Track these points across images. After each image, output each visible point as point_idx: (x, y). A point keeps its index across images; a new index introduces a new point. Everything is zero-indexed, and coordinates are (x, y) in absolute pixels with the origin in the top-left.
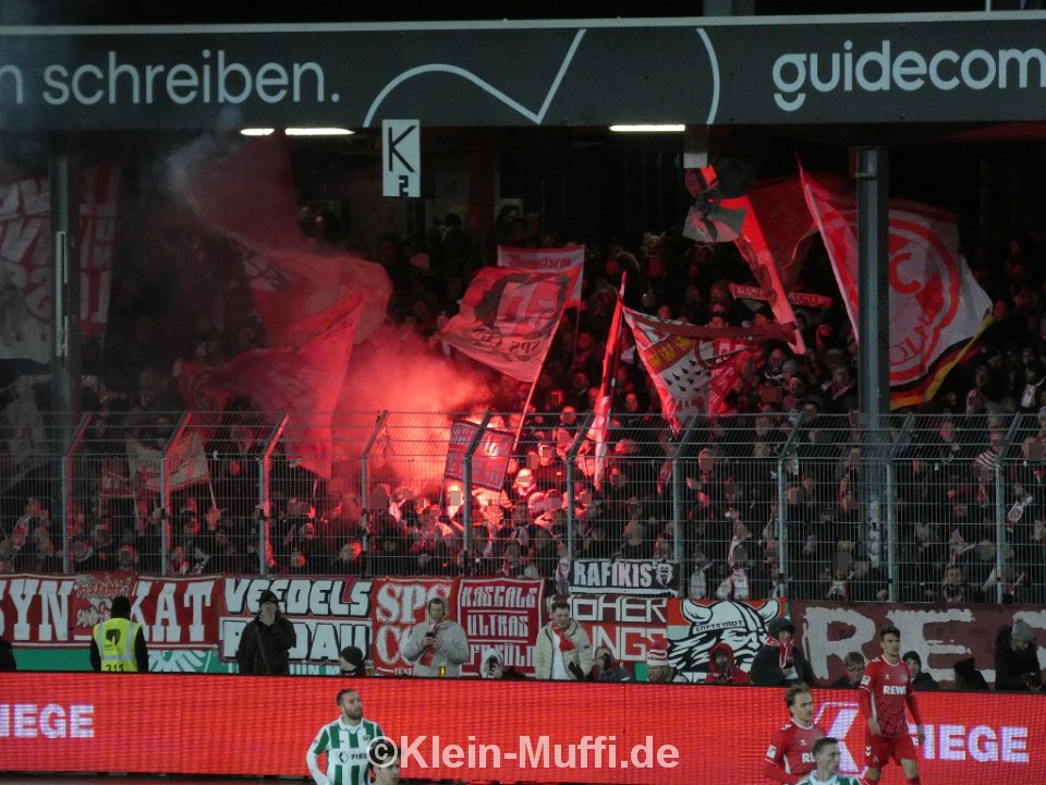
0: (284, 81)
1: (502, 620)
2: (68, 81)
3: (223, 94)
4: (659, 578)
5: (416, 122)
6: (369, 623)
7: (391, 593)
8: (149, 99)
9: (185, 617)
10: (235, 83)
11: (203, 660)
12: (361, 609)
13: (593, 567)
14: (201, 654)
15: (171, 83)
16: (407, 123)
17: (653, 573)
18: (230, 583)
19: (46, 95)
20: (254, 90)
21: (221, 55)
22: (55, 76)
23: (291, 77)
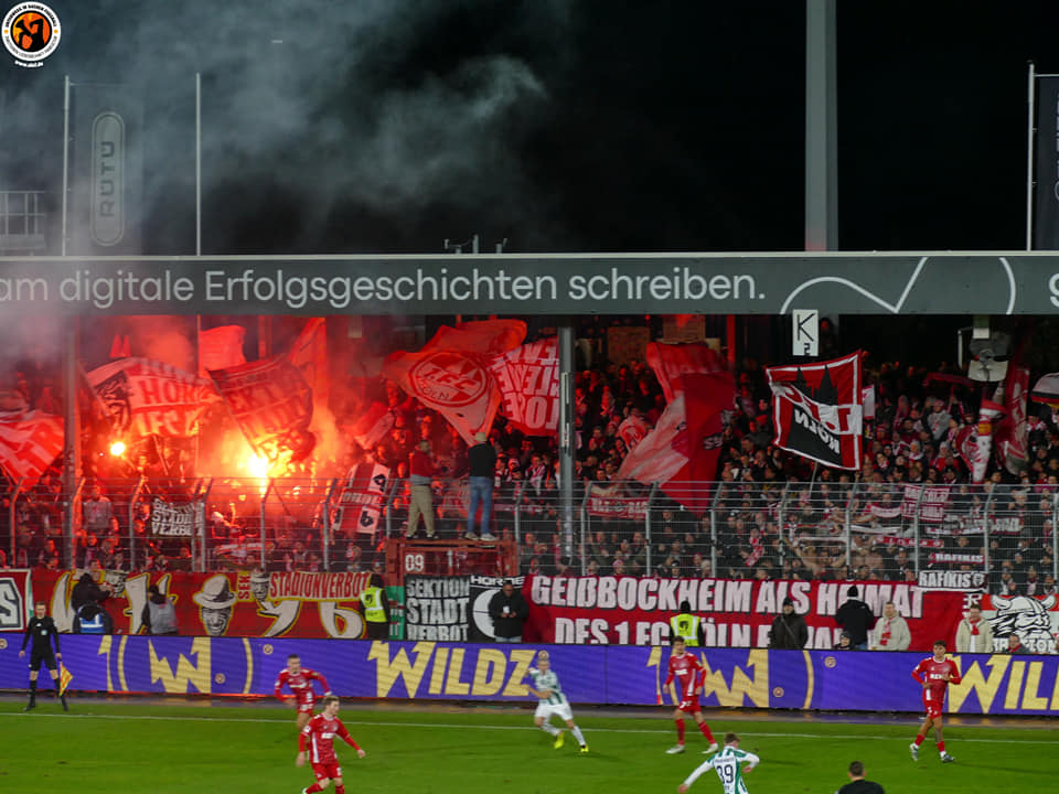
0: (728, 286)
2: (586, 286)
3: (688, 294)
4: (975, 583)
5: (816, 312)
8: (639, 297)
10: (695, 287)
13: (932, 575)
15: (653, 287)
16: (810, 312)
17: (971, 579)
19: (571, 294)
20: (708, 291)
21: (686, 270)
22: (577, 282)
23: (732, 283)
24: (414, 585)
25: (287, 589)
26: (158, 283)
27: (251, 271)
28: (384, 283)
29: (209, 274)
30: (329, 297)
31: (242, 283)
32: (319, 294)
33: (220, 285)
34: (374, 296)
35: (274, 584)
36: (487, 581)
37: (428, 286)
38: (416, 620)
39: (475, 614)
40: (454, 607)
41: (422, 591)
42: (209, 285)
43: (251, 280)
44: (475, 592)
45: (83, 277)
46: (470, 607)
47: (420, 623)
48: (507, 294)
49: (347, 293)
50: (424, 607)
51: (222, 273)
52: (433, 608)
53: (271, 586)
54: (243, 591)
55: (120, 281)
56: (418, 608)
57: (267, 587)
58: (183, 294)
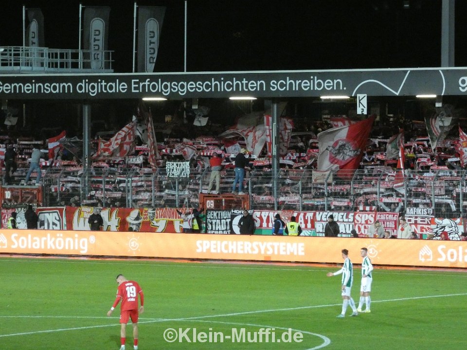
0: (332, 84)
1: (388, 223)
2: (277, 85)
3: (316, 88)
4: (429, 213)
5: (366, 95)
6: (353, 224)
7: (359, 216)
8: (297, 89)
9: (306, 222)
10: (319, 85)
11: (311, 233)
12: (351, 220)
13: (412, 209)
14: (310, 231)
15: (303, 85)
16: (363, 95)
17: (427, 211)
18: (317, 213)
19: (271, 88)
20: (324, 87)
21: (316, 77)
22: (273, 83)
23: (333, 83)
24: (210, 213)
25: (162, 215)
26: (114, 85)
27: (149, 80)
28: (199, 84)
29: (133, 81)
30: (178, 90)
31: (146, 85)
32: (174, 89)
33: (137, 86)
34: (196, 90)
35: (157, 213)
36: (238, 212)
37: (216, 85)
38: (210, 228)
39: (233, 226)
40: (225, 223)
41: (213, 216)
42: (133, 86)
43: (149, 83)
44: (233, 217)
45: (86, 82)
46: (231, 223)
47: (212, 230)
48: (246, 88)
49: (185, 89)
50: (214, 223)
51: (138, 80)
52: (217, 223)
53: (156, 214)
54: (145, 217)
55: (99, 84)
56: (211, 223)
57: (154, 214)
58: (123, 89)
